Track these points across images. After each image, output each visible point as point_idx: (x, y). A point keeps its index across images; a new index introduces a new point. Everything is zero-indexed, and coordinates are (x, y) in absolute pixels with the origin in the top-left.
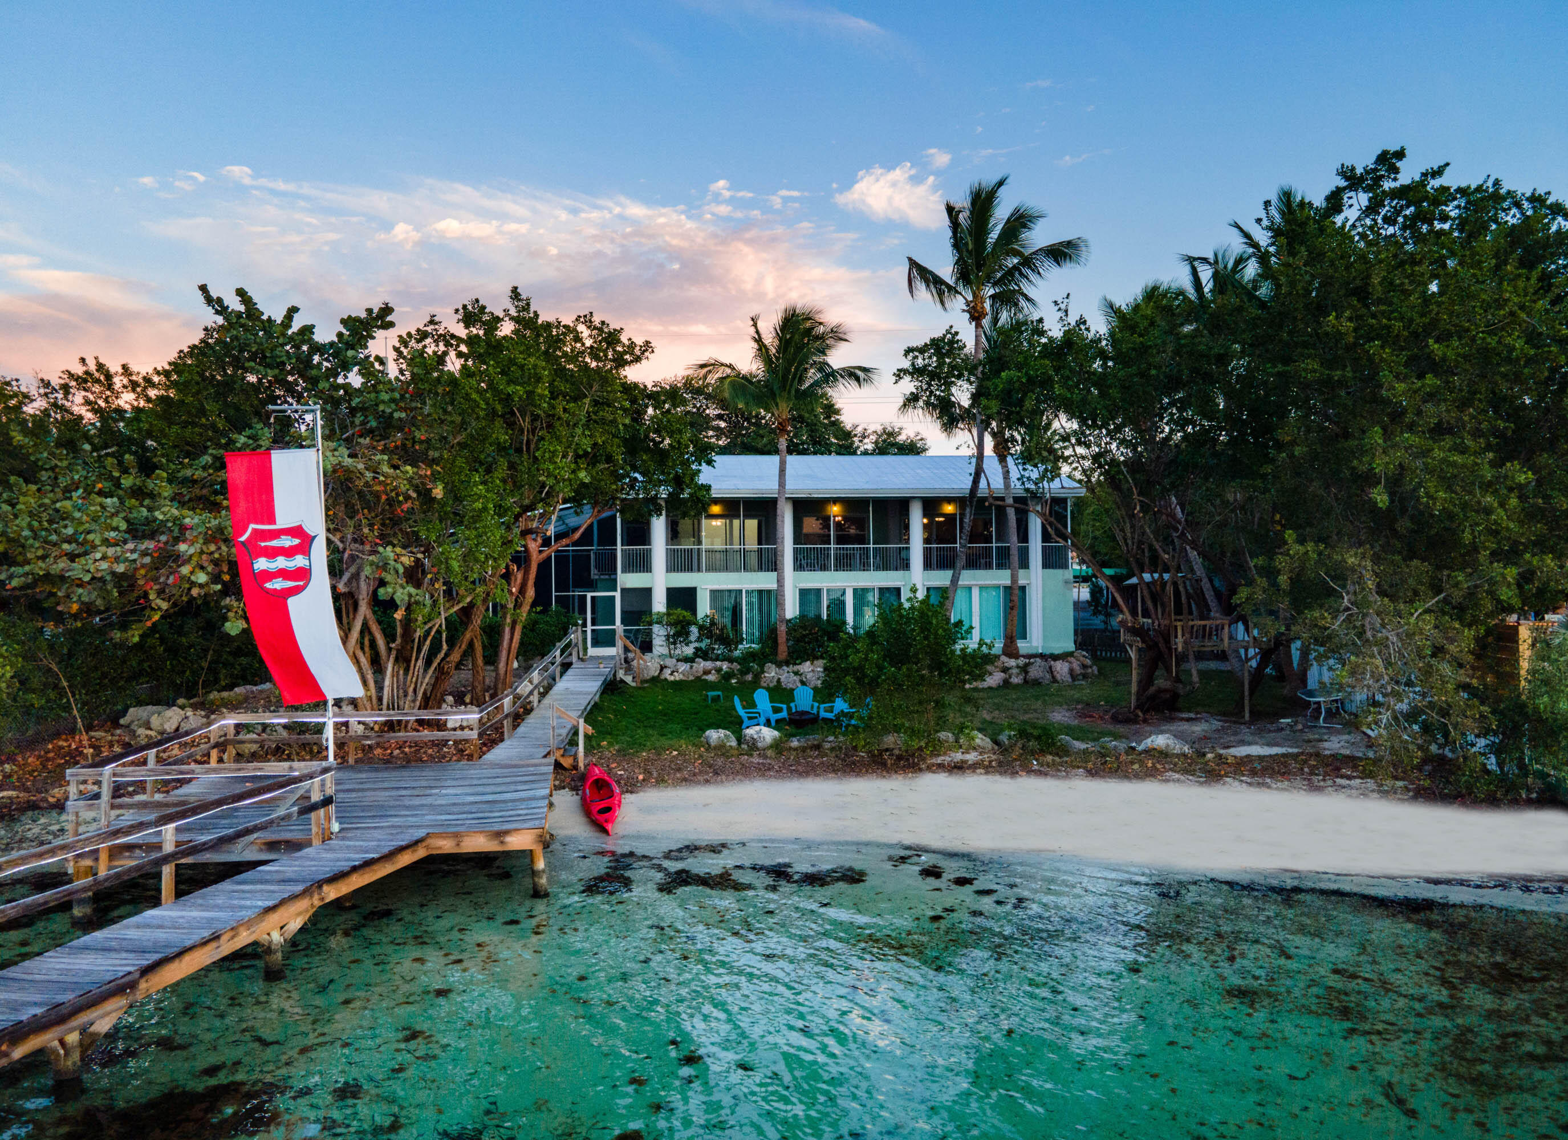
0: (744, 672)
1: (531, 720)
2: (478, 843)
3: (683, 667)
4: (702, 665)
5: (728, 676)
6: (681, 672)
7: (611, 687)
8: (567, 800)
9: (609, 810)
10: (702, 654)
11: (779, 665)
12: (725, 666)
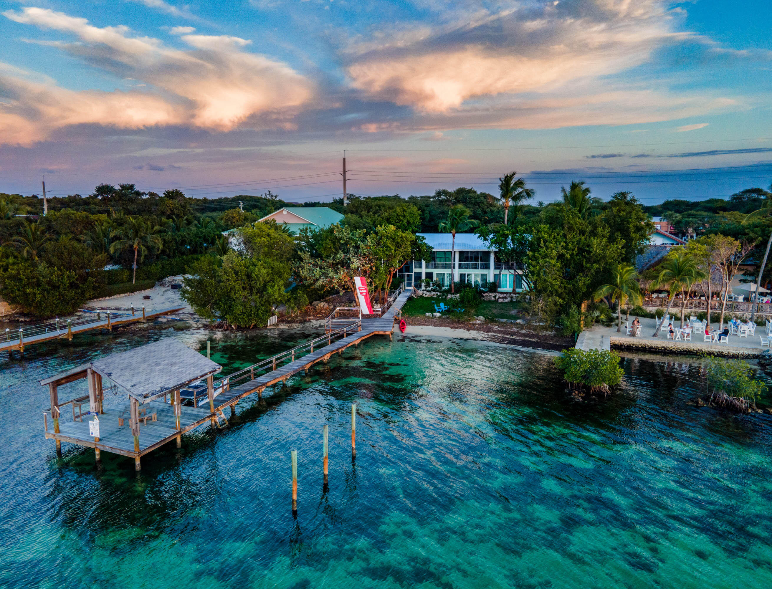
0: (443, 295)
1: (391, 308)
2: (381, 333)
3: (428, 293)
4: (433, 293)
5: (439, 296)
6: (427, 295)
7: (410, 299)
8: (397, 326)
9: (404, 328)
10: (433, 290)
11: (451, 294)
12: (439, 294)
